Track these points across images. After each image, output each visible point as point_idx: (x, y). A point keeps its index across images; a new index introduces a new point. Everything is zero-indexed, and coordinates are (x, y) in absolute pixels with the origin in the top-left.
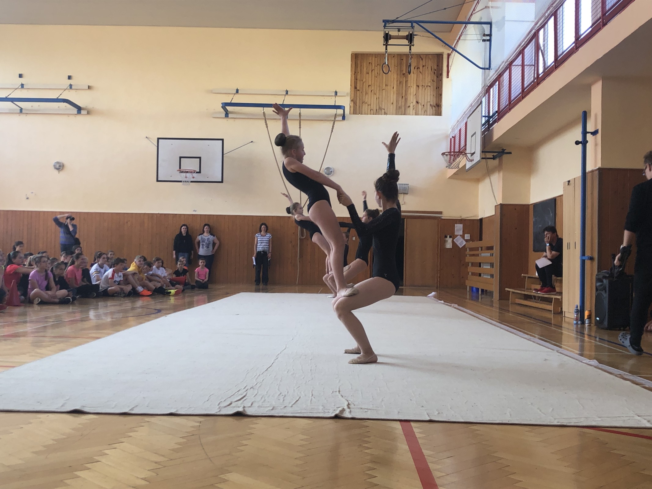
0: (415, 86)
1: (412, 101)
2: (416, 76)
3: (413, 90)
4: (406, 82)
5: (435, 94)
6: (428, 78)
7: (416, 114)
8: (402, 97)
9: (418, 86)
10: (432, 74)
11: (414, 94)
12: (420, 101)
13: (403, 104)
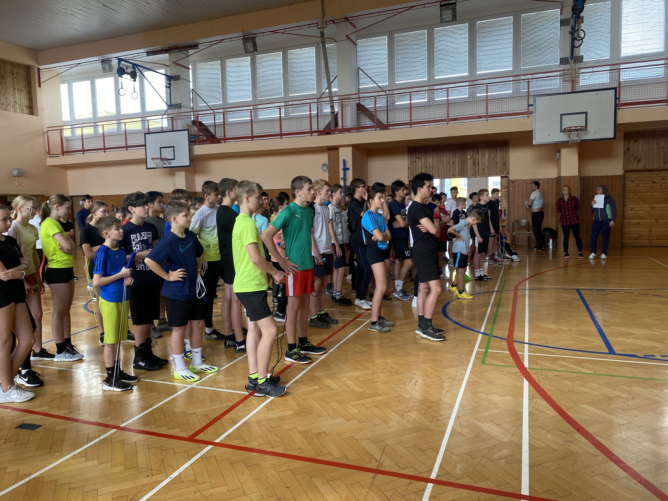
0: (12, 88)
1: (11, 100)
2: (11, 80)
3: (11, 91)
4: (5, 83)
5: (27, 97)
6: (22, 84)
7: (15, 111)
8: (3, 96)
9: (15, 89)
10: (24, 81)
11: (12, 94)
12: (17, 102)
13: (4, 101)
